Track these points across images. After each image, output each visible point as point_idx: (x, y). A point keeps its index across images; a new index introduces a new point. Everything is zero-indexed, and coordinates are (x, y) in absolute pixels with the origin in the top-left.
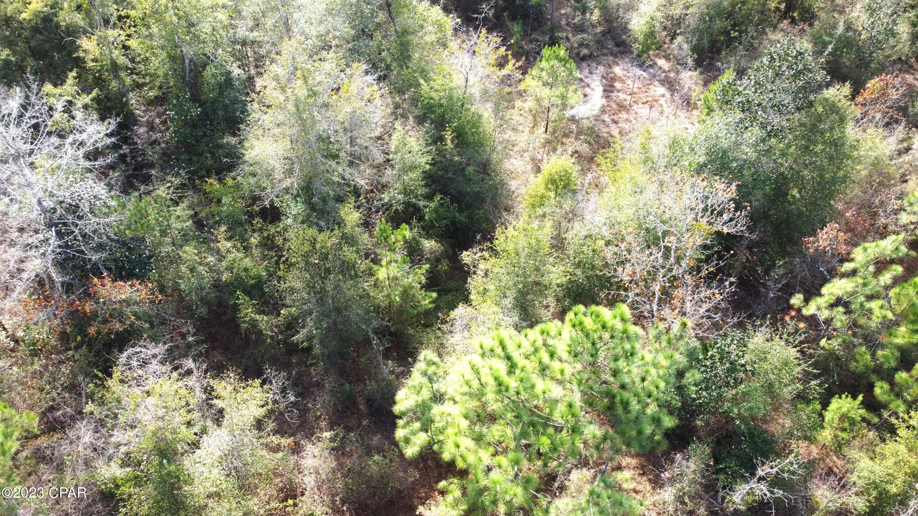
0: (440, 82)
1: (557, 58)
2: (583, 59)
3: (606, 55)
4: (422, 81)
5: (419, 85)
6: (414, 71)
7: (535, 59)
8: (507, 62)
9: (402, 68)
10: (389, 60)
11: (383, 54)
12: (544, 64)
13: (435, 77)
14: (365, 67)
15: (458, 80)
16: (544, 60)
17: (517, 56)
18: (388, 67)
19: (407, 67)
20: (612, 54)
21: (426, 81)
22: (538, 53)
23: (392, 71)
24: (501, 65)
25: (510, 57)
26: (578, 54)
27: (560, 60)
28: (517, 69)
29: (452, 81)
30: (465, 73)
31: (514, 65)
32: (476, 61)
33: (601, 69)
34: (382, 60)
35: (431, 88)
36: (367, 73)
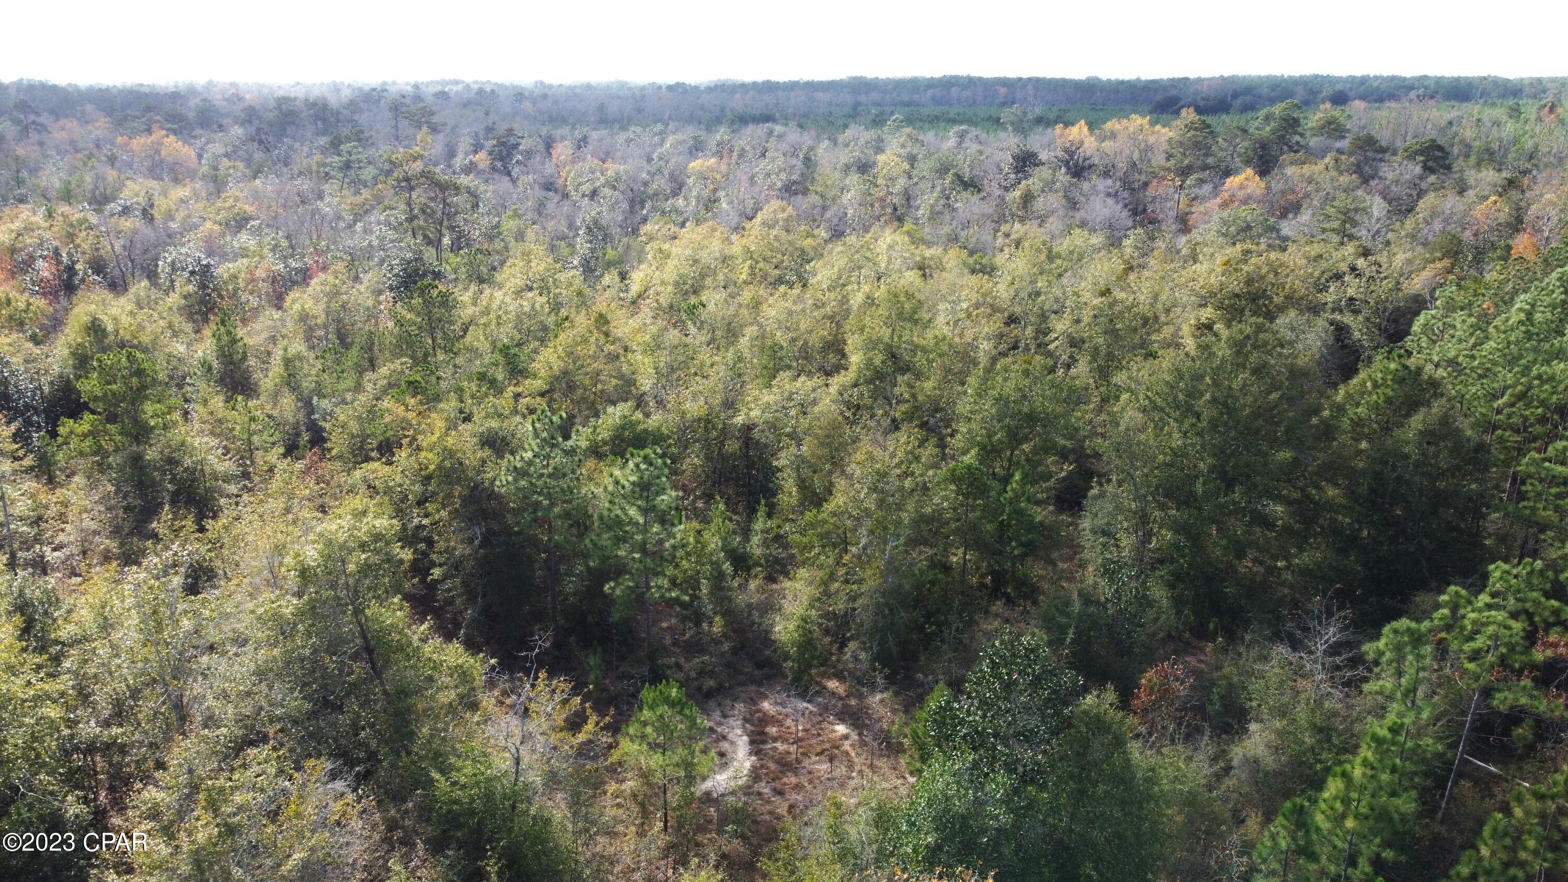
0: (468, 770)
1: (668, 701)
2: (709, 695)
3: (743, 684)
4: (436, 775)
5: (431, 781)
6: (422, 758)
7: (631, 705)
8: (585, 720)
9: (399, 756)
10: (373, 744)
11: (363, 734)
12: (646, 714)
13: (459, 764)
14: (329, 766)
15: (502, 763)
16: (645, 707)
17: (600, 709)
18: (372, 756)
19: (409, 753)
20: (753, 682)
21: (443, 772)
22: (634, 696)
23: (380, 761)
24: (575, 724)
25: (589, 711)
26: (699, 689)
27: (672, 704)
28: (602, 729)
29: (490, 767)
30: (513, 751)
31: (597, 724)
32: (531, 726)
33: (740, 707)
34: (360, 745)
35: (454, 784)
36: (334, 776)
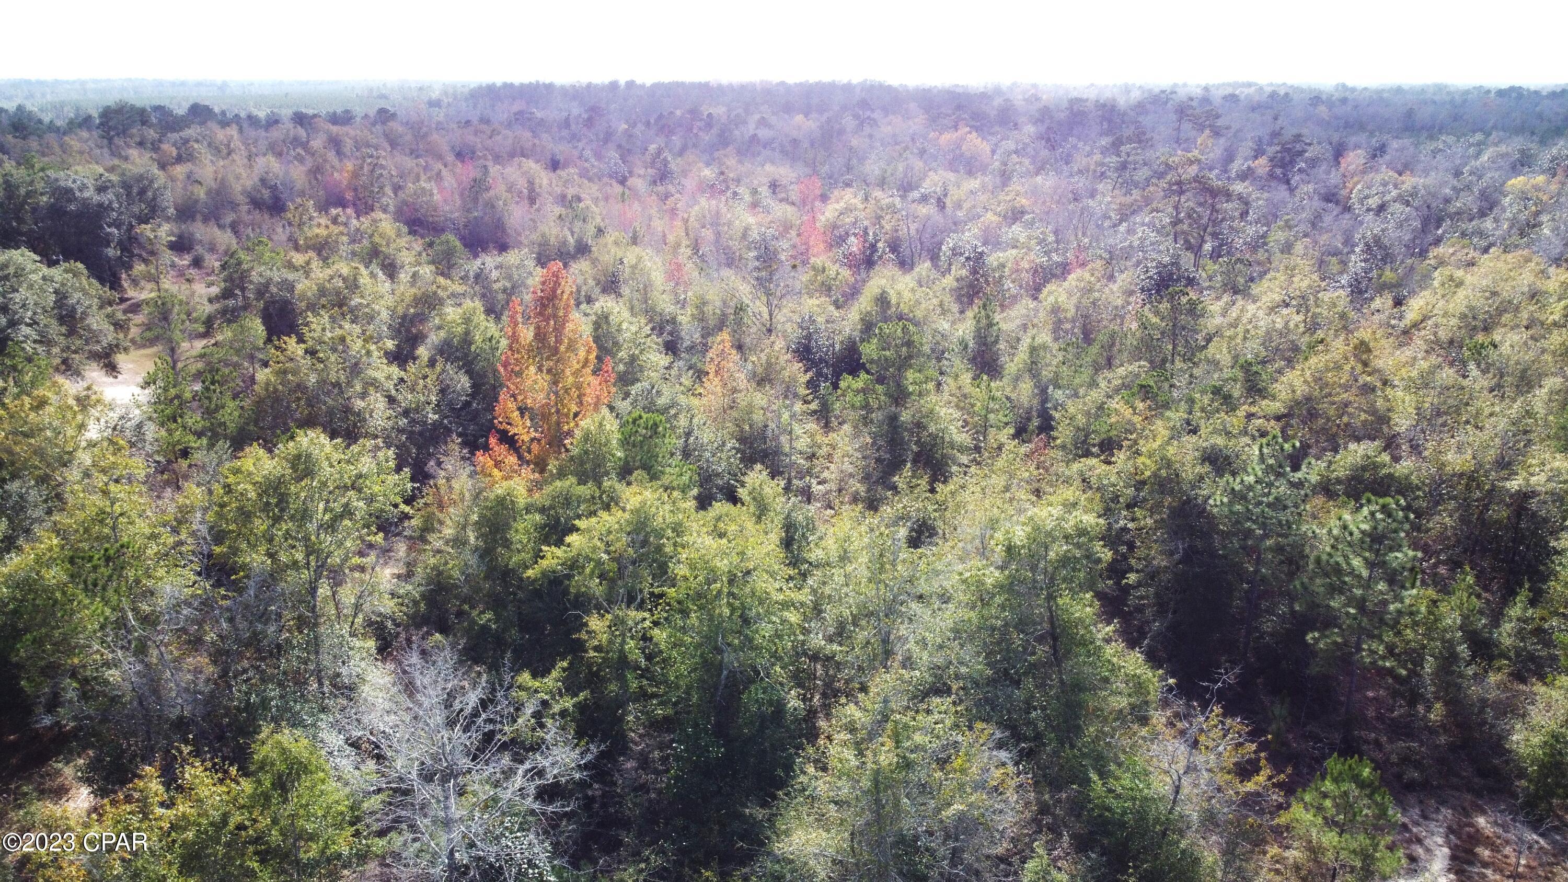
0: (1127, 782)
1: (1356, 779)
2: (1410, 787)
3: (1457, 789)
4: (1094, 777)
5: (1089, 780)
6: (1084, 755)
7: (1312, 770)
8: (1257, 771)
9: (1063, 745)
10: (1041, 725)
11: (1034, 714)
12: (1329, 785)
13: (1118, 773)
14: (998, 735)
15: (1161, 786)
16: (1328, 777)
17: (1277, 762)
18: (1038, 737)
19: (1072, 747)
20: (1470, 790)
21: (1102, 775)
22: (1320, 760)
23: (1044, 745)
24: (1245, 771)
25: (1263, 762)
26: (1399, 777)
27: (1362, 785)
28: (1274, 785)
29: (1148, 786)
30: (1175, 777)
31: (1270, 778)
32: (1199, 759)
33: (1447, 811)
34: (1029, 723)
35: (1110, 791)
36: (1000, 745)
